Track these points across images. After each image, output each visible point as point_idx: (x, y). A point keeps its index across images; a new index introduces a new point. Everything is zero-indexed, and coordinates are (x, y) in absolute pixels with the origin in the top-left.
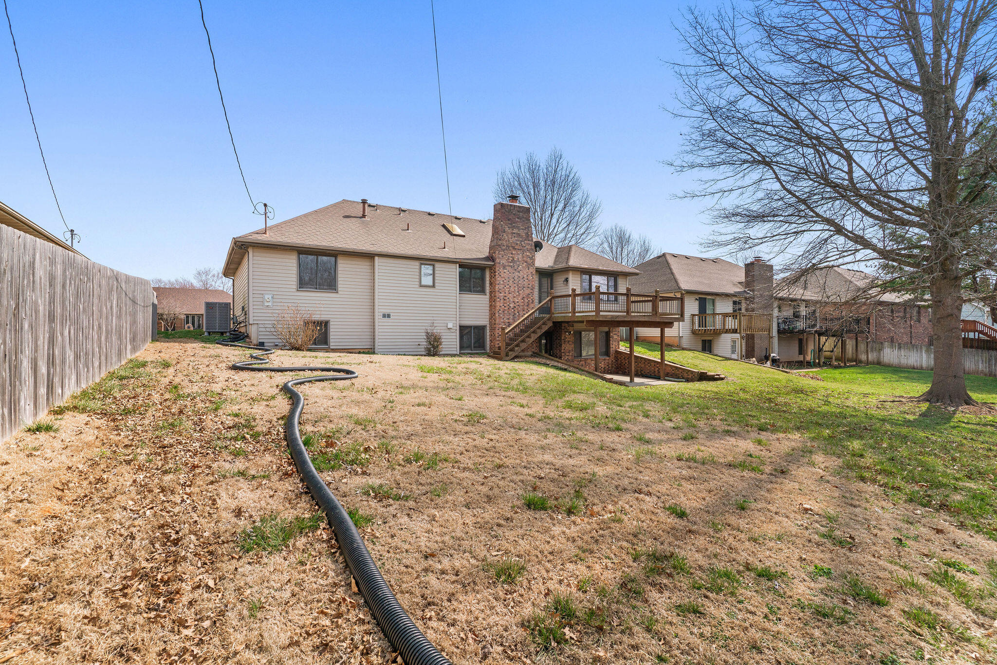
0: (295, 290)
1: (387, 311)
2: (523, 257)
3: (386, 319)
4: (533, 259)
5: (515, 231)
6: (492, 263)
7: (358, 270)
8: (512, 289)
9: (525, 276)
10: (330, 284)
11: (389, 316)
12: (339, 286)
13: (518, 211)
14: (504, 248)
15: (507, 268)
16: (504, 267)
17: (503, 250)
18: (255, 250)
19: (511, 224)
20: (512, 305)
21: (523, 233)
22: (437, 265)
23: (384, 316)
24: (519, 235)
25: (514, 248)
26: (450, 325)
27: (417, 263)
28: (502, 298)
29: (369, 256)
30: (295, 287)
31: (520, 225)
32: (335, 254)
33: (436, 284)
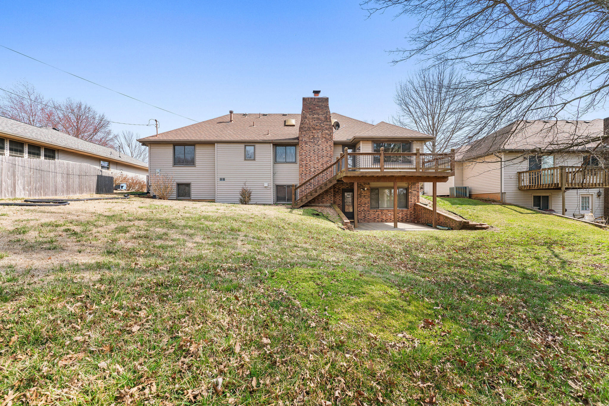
0: (172, 166)
1: (222, 177)
2: (322, 135)
3: (222, 182)
4: (331, 135)
5: (315, 116)
6: (297, 141)
7: (208, 152)
8: (313, 158)
9: (324, 148)
10: (191, 162)
11: (224, 179)
12: (196, 163)
13: (318, 102)
14: (306, 129)
15: (309, 143)
16: (306, 143)
17: (305, 131)
18: (152, 145)
19: (312, 112)
20: (312, 170)
21: (322, 117)
22: (257, 146)
23: (221, 179)
24: (318, 119)
25: (314, 129)
26: (266, 185)
27: (243, 146)
28: (304, 165)
29: (211, 143)
30: (172, 164)
31: (319, 111)
32: (193, 144)
33: (256, 158)
